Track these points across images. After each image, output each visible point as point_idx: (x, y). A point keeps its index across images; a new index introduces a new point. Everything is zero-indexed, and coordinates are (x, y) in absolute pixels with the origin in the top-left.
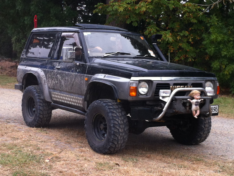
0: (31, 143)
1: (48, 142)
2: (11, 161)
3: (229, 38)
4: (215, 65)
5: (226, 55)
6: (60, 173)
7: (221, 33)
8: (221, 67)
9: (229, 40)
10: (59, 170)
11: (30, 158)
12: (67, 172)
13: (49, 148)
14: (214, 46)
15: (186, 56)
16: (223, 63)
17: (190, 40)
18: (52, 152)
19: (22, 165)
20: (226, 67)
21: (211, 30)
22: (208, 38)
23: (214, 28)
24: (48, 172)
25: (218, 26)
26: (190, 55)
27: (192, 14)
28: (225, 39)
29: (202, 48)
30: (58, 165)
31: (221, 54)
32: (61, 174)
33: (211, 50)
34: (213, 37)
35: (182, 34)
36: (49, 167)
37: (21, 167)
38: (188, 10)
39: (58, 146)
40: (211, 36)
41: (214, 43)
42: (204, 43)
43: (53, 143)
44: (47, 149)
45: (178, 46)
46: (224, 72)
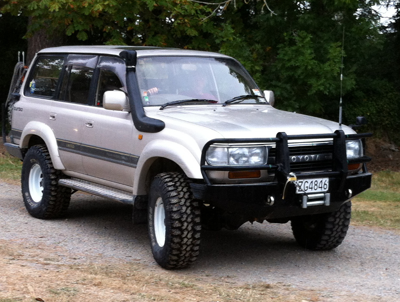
3: (254, 67)
7: (240, 57)
21: (222, 51)
23: (227, 47)
25: (235, 43)
27: (189, 19)
38: (182, 12)
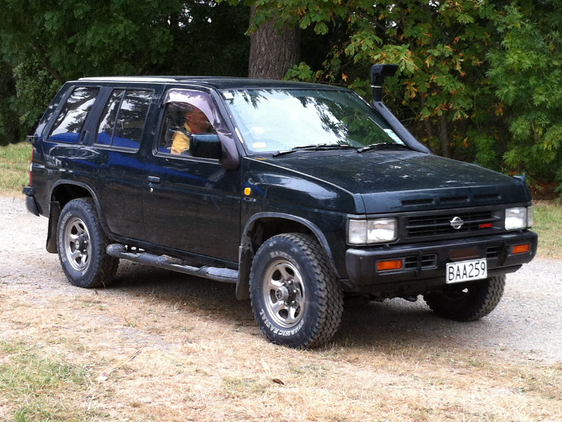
0: (62, 336)
1: (104, 330)
2: (10, 381)
3: (550, 61)
4: (520, 127)
5: (543, 104)
6: (133, 409)
7: (531, 49)
8: (532, 132)
9: (551, 65)
10: (131, 401)
11: (58, 372)
12: (151, 405)
13: (107, 348)
14: (514, 82)
15: (447, 106)
16: (537, 123)
17: (458, 68)
18: (115, 357)
19: (38, 391)
20: (545, 131)
21: (506, 42)
22: (501, 62)
23: (513, 36)
24: (104, 406)
25: (523, 31)
26: (459, 104)
28: (541, 65)
29: (487, 85)
30: (130, 389)
31: (532, 101)
32: (137, 409)
33: (508, 91)
34: (511, 59)
35: (436, 54)
36: (107, 393)
37: (37, 396)
39: (130, 341)
40: (507, 56)
41: (514, 73)
42: (491, 73)
43: (119, 332)
44: (102, 348)
45: (428, 82)
46: (540, 144)
